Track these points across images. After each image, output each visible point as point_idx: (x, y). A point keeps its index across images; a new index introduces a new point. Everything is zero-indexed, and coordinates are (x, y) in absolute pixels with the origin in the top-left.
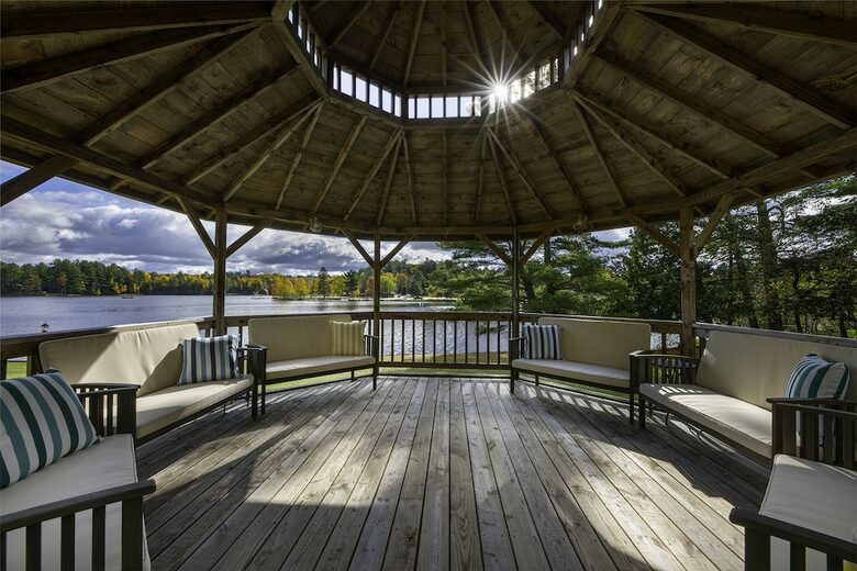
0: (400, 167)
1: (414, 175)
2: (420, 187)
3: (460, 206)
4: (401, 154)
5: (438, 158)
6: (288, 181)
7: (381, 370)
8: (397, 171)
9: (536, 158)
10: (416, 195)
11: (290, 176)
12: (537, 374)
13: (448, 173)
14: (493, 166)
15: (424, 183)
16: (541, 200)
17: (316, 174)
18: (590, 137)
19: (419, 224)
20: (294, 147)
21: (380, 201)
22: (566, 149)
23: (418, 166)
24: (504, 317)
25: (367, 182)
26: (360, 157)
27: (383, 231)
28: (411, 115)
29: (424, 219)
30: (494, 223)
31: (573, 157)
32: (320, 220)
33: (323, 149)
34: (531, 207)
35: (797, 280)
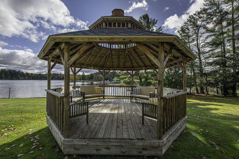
0: (109, 56)
1: (112, 58)
2: (113, 60)
3: (121, 64)
4: (110, 54)
5: (117, 55)
6: (88, 60)
7: (105, 97)
8: (109, 57)
9: (135, 56)
10: (112, 62)
11: (88, 59)
12: (136, 97)
13: (119, 58)
14: (128, 57)
15: (114, 60)
16: (137, 64)
17: (93, 58)
18: (144, 54)
19: (113, 67)
20: (90, 54)
21: (105, 63)
22: (140, 55)
23: (113, 56)
24: (130, 87)
25: (103, 60)
26: (102, 55)
27: (105, 68)
28: (112, 48)
29: (114, 66)
30: (128, 67)
31: (142, 57)
32: (93, 67)
33: (95, 54)
34: (135, 65)
35: (206, 78)
